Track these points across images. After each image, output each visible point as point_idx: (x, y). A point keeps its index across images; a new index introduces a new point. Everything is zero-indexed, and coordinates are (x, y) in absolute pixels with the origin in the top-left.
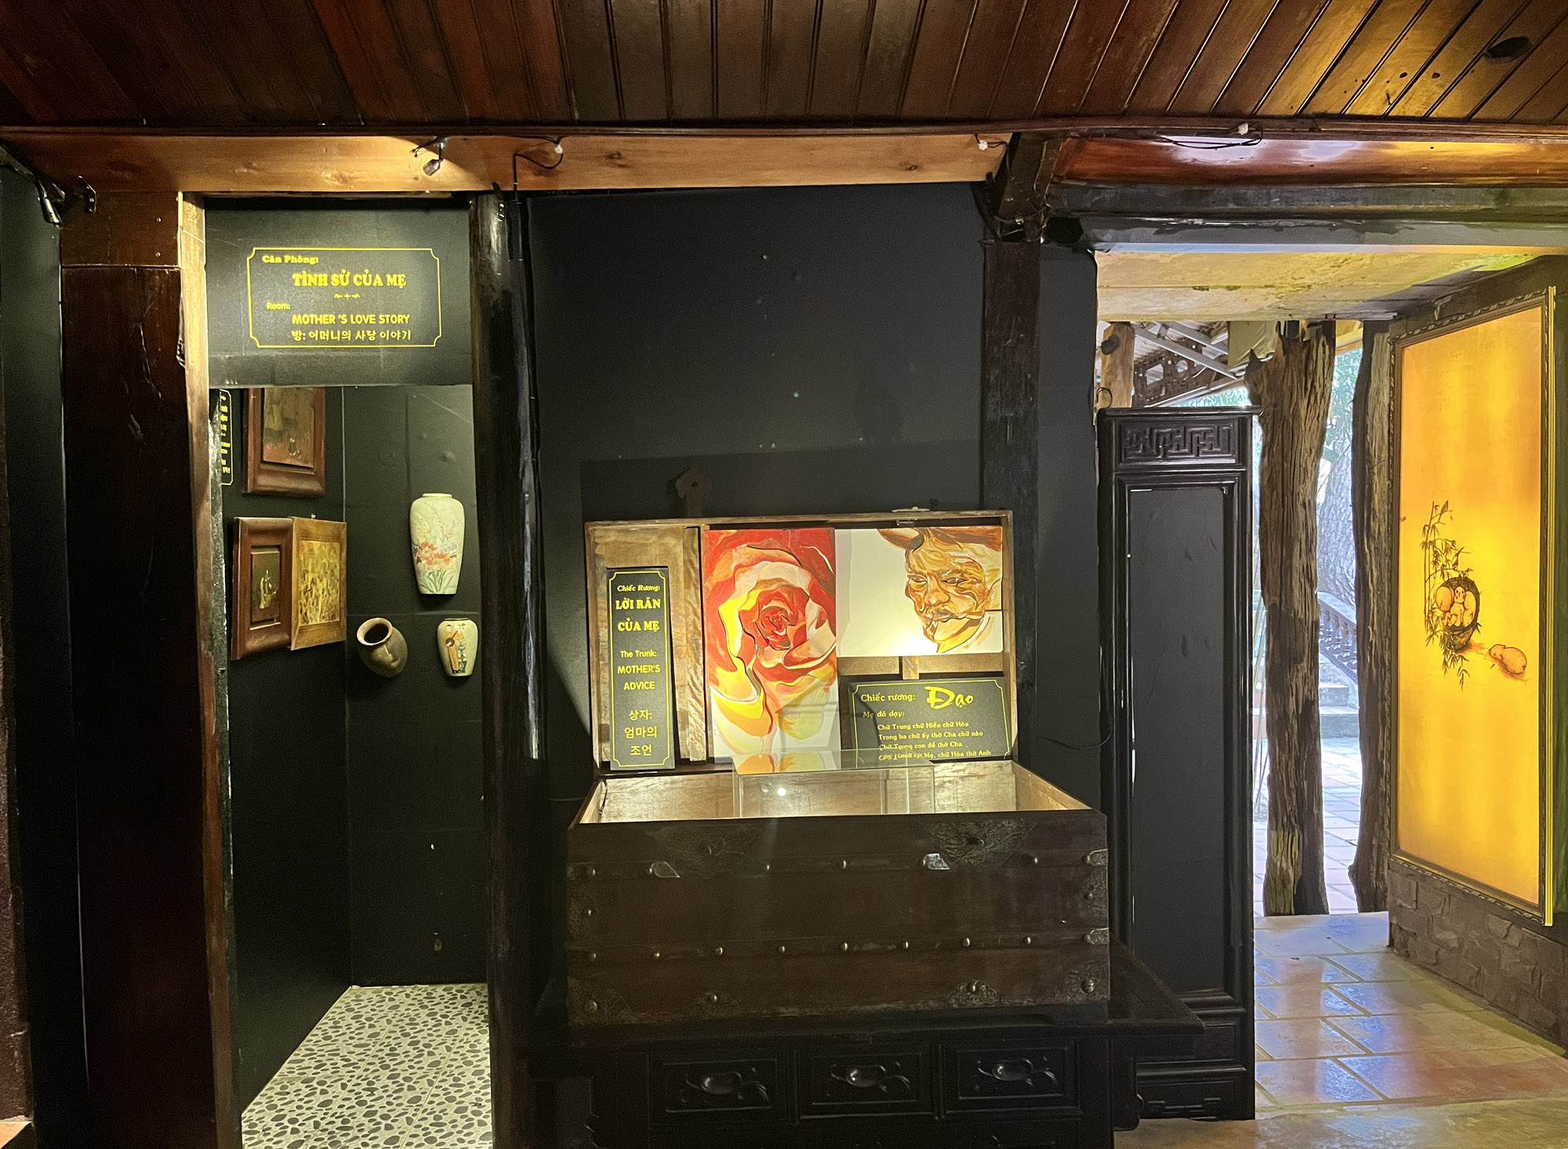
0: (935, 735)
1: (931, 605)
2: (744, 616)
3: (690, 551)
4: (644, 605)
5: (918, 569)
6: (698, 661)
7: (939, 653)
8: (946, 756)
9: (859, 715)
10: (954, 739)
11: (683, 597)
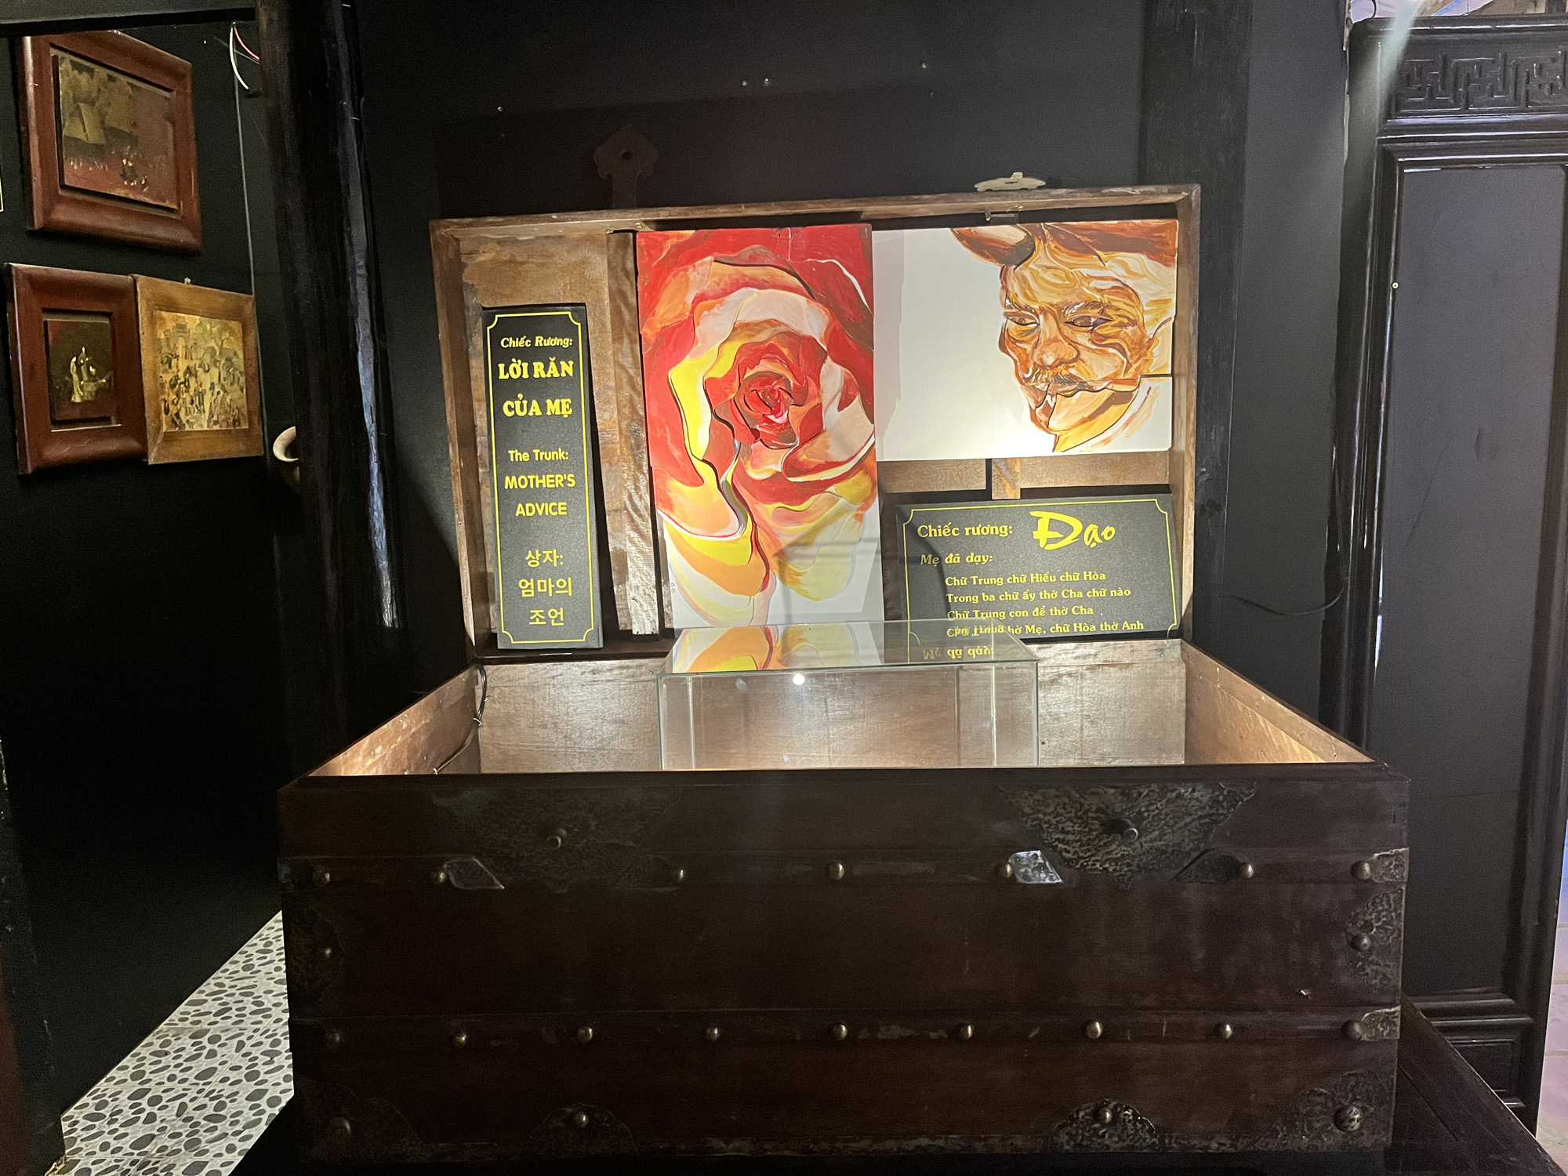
0: (1045, 595)
1: (1044, 367)
2: (712, 389)
3: (621, 274)
4: (546, 370)
5: (1022, 301)
6: (639, 467)
7: (1058, 453)
8: (1064, 630)
9: (915, 560)
10: (1079, 602)
11: (612, 358)
